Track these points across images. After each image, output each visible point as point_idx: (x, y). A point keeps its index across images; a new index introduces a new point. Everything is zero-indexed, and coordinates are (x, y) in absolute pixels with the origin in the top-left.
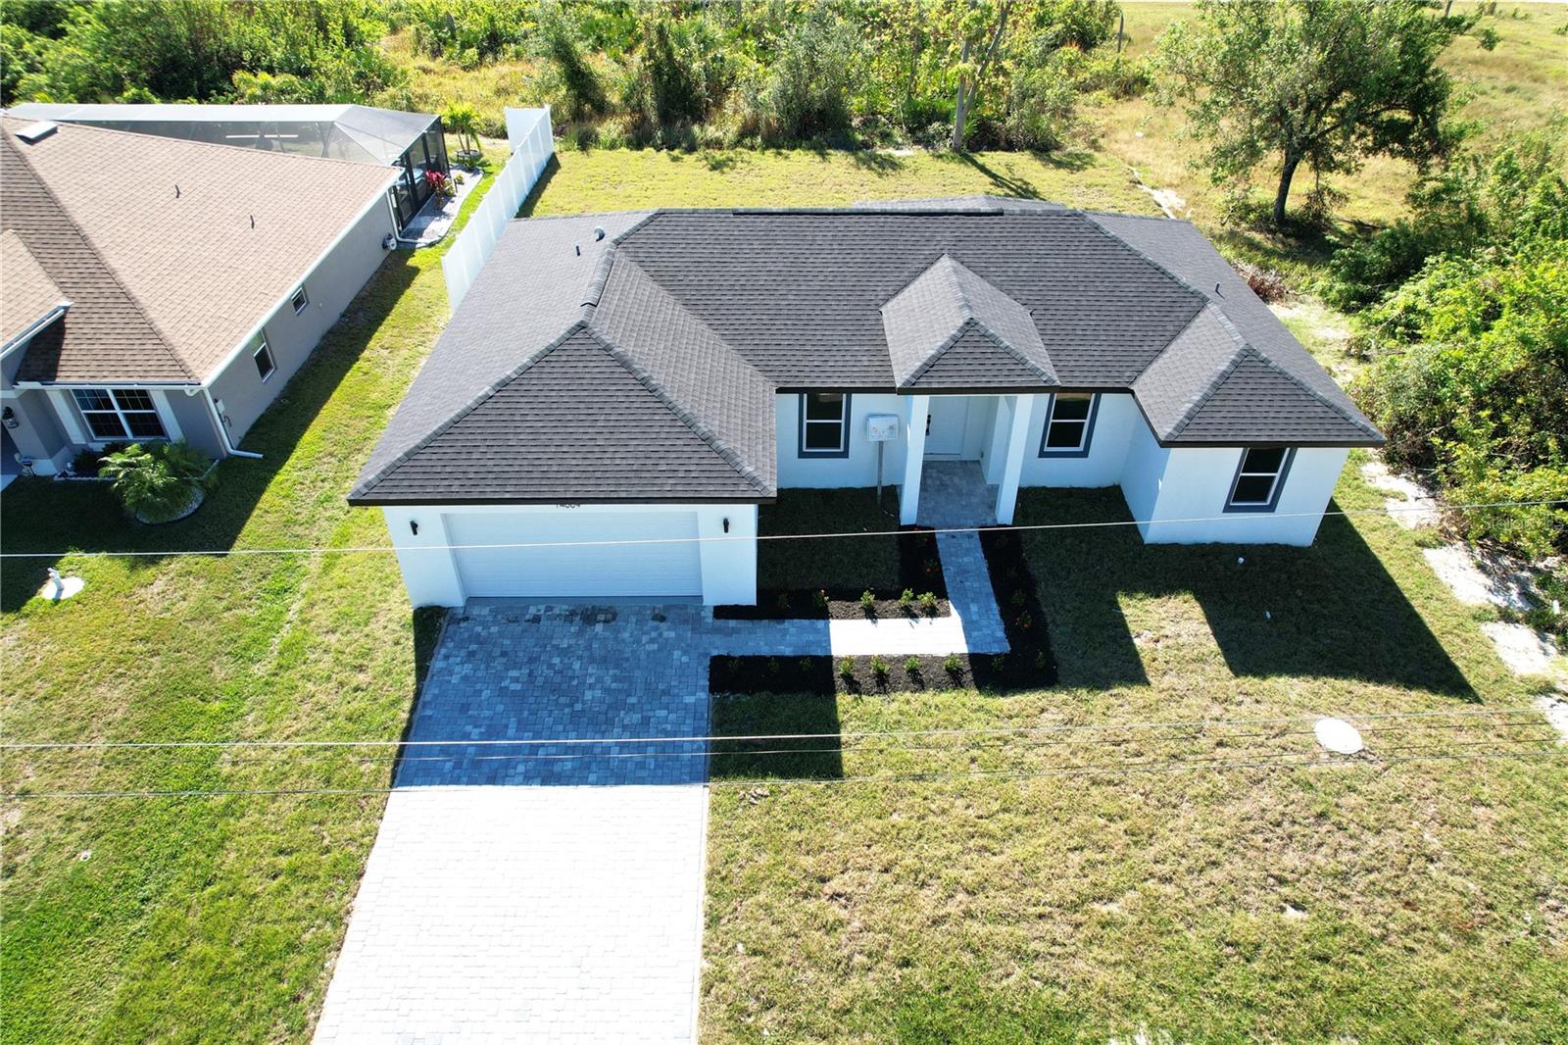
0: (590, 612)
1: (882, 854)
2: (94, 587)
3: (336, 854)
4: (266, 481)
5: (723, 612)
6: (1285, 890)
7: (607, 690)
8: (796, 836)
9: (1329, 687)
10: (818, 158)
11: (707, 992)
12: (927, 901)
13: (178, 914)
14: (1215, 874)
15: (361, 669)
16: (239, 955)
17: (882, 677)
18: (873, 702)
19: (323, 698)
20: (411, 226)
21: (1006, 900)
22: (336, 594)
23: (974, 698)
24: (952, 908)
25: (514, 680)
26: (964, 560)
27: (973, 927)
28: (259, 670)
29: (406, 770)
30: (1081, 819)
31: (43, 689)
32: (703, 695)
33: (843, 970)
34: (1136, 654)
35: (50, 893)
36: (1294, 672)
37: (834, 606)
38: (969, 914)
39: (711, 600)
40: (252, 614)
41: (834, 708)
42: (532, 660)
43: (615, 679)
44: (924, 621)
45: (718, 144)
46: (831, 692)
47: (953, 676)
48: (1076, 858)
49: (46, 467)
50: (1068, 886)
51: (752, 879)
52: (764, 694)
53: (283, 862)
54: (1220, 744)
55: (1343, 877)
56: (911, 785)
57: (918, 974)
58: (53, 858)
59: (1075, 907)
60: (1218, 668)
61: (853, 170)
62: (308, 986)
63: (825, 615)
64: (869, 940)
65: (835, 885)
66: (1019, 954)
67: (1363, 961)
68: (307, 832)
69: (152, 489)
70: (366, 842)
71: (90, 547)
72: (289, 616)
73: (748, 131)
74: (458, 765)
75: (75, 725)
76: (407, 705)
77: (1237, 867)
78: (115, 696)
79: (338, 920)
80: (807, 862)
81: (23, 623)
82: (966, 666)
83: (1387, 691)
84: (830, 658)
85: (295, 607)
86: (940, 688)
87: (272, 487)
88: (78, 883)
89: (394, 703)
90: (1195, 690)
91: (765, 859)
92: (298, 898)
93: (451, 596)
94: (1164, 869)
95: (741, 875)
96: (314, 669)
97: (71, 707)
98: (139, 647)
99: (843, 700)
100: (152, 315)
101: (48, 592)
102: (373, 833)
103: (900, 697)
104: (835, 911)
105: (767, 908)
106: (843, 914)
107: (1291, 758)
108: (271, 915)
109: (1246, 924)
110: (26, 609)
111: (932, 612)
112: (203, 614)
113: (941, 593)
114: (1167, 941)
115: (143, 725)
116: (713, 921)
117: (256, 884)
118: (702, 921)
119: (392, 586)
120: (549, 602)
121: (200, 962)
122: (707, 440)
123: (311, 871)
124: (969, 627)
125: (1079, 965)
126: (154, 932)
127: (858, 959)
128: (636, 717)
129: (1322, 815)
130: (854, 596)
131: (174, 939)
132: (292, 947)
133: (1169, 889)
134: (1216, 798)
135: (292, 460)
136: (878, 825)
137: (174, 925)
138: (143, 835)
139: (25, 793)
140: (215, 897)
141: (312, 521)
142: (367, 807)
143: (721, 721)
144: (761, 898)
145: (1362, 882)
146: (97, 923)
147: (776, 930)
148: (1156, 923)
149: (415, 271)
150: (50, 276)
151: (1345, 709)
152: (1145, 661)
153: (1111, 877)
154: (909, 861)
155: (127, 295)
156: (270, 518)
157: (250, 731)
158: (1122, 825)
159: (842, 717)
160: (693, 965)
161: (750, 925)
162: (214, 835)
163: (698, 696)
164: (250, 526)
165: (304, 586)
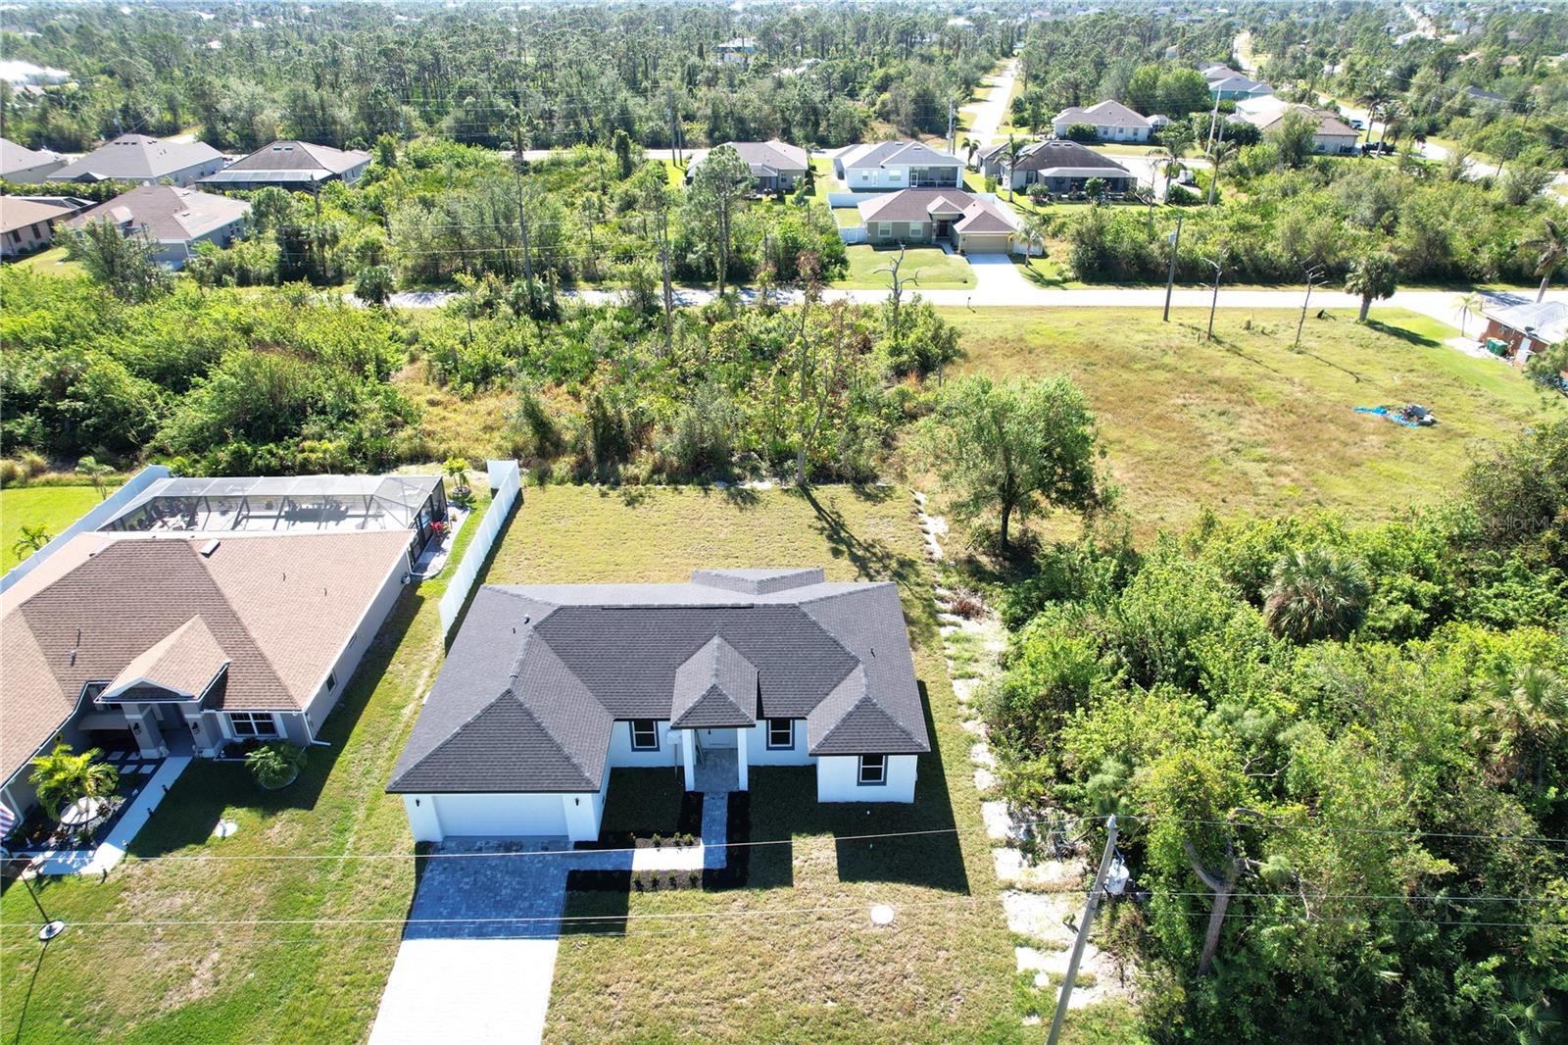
0: (508, 844)
1: (637, 974)
2: (242, 828)
3: (374, 974)
4: (333, 761)
5: (579, 845)
6: (829, 993)
7: (513, 889)
8: (598, 964)
9: (887, 887)
10: (702, 494)
11: (544, 1037)
12: (654, 997)
13: (297, 1004)
14: (799, 985)
15: (387, 877)
16: (327, 1023)
17: (656, 882)
18: (648, 896)
19: (367, 893)
20: (420, 561)
21: (692, 996)
22: (374, 832)
23: (700, 894)
24: (666, 1000)
25: (466, 883)
26: (716, 812)
27: (676, 1009)
28: (332, 877)
29: (408, 933)
30: (738, 958)
31: (222, 888)
32: (562, 892)
33: (610, 1028)
34: (791, 869)
35: (237, 993)
36: (871, 880)
37: (639, 841)
38: (673, 1003)
39: (573, 838)
40: (328, 844)
41: (627, 899)
42: (476, 873)
43: (519, 883)
44: (685, 850)
45: (635, 480)
46: (627, 890)
47: (693, 881)
48: (732, 976)
49: (209, 753)
50: (726, 989)
51: (573, 986)
52: (593, 892)
53: (347, 978)
54: (820, 919)
55: (859, 986)
56: (658, 940)
57: (644, 1030)
58: (236, 977)
59: (725, 1000)
60: (833, 877)
61: (724, 505)
62: (360, 1036)
63: (633, 846)
64: (624, 1015)
65: (611, 989)
66: (693, 1022)
67: (856, 1025)
68: (359, 964)
69: (274, 771)
70: (388, 968)
71: (239, 805)
72: (348, 846)
73: (657, 469)
74: (435, 929)
75: (240, 908)
76: (411, 897)
77: (809, 981)
78: (258, 892)
79: (374, 1006)
80: (601, 977)
81: (208, 851)
82: (700, 876)
83: (919, 890)
84: (630, 872)
85: (351, 840)
86: (684, 888)
87: (337, 765)
88: (248, 989)
89: (404, 896)
90: (817, 889)
91: (580, 976)
92: (355, 996)
93: (436, 836)
94: (773, 982)
95: (567, 983)
96: (362, 877)
97: (237, 898)
98: (269, 865)
99: (633, 895)
100: (275, 667)
101: (218, 832)
102: (392, 964)
103: (662, 894)
104: (611, 1001)
105: (578, 999)
106: (614, 1002)
107: (854, 926)
108: (342, 1004)
109: (804, 1008)
110: (208, 842)
111: (690, 844)
112: (302, 845)
113: (697, 834)
114: (765, 1016)
115: (275, 909)
116: (552, 1004)
117: (335, 990)
118: (547, 1005)
119: (404, 828)
120: (487, 839)
121: (308, 1027)
122: (568, 758)
123: (361, 983)
124: (708, 853)
125: (721, 1027)
126: (285, 1012)
127: (618, 1023)
128: (527, 904)
129: (859, 956)
130: (650, 836)
131: (296, 1016)
132: (353, 1019)
133: (773, 992)
134: (809, 947)
135: (347, 747)
136: (638, 959)
137: (296, 1009)
138: (278, 966)
139: (219, 945)
140: (315, 996)
141: (359, 787)
142: (389, 951)
143: (570, 908)
144: (576, 994)
145: (868, 988)
146: (259, 1008)
147: (581, 1010)
148: (762, 1006)
149: (422, 600)
150: (219, 643)
151: (893, 899)
152: (795, 873)
153: (746, 985)
154: (650, 977)
155: (261, 655)
156: (335, 785)
157: (329, 911)
158: (758, 960)
159: (630, 904)
160: (541, 1025)
161: (569, 1006)
162: (313, 965)
163: (559, 892)
164: (325, 791)
165: (356, 828)
